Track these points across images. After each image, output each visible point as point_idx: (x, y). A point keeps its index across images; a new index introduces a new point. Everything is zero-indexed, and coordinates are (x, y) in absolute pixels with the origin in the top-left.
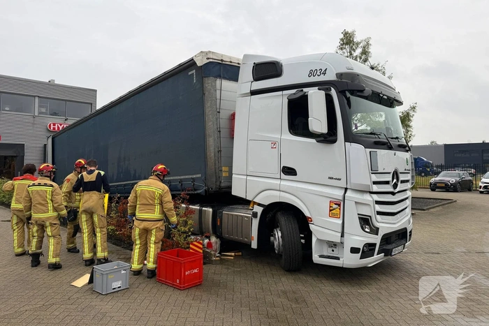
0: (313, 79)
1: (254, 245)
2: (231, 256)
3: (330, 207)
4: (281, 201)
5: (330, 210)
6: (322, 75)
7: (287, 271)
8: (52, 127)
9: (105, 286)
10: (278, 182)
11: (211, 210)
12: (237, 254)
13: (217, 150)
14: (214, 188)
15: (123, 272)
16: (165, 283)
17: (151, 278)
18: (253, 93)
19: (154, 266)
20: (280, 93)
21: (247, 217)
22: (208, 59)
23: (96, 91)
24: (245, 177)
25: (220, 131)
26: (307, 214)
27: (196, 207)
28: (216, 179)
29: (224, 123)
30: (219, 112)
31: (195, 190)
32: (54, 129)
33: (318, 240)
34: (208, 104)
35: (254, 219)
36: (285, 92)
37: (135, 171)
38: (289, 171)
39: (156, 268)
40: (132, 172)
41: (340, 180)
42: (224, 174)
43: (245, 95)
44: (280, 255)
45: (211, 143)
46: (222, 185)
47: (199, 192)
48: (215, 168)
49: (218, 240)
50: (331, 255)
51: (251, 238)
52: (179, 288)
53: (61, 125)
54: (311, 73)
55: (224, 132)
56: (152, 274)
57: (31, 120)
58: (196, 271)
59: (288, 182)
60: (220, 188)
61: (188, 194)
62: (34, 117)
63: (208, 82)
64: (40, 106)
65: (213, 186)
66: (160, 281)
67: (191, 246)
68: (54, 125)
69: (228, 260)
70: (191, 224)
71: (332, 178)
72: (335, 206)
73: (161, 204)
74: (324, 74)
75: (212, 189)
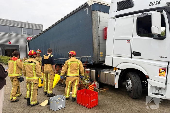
0: (152, 7)
1: (117, 86)
2: (104, 90)
3: (160, 71)
4: (131, 68)
5: (160, 73)
6: (158, 4)
7: (133, 99)
8: (28, 39)
9: (55, 107)
10: (130, 59)
11: (95, 71)
13: (98, 45)
15: (63, 100)
16: (82, 105)
17: (74, 101)
18: (117, 17)
19: (76, 96)
20: (133, 15)
21: (113, 74)
22: (94, 2)
23: (43, 25)
25: (99, 36)
26: (146, 74)
27: (88, 70)
28: (98, 58)
29: (101, 33)
30: (99, 27)
31: (88, 62)
32: (29, 39)
33: (152, 86)
34: (94, 24)
35: (116, 76)
36: (135, 15)
37: (61, 54)
38: (137, 54)
39: (76, 97)
40: (60, 55)
41: (166, 58)
42: (101, 56)
43: (113, 18)
44: (130, 92)
45: (96, 42)
46: (100, 60)
47: (90, 63)
48: (97, 53)
49: (98, 83)
50: (157, 93)
51: (115, 84)
52: (88, 108)
53: (31, 38)
54: (151, 4)
55: (101, 37)
56: (74, 99)
57: (21, 36)
58: (95, 100)
59: (136, 59)
60: (99, 62)
61: (86, 64)
62: (22, 35)
63: (94, 13)
64: (24, 31)
66: (78, 103)
67: (89, 87)
68: (29, 38)
69: (104, 92)
70: (88, 77)
71: (162, 57)
72: (162, 71)
73: (79, 68)
74: (159, 3)
75: (96, 62)
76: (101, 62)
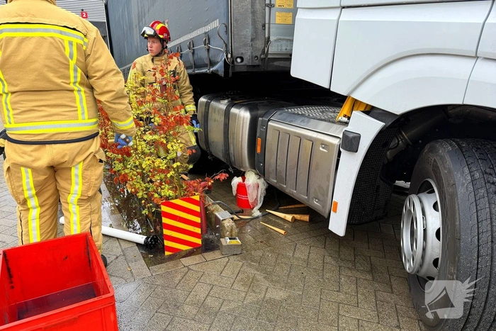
1: (338, 224)
4: (470, 101)
11: (247, 115)
12: (298, 217)
14: (247, 57)
21: (325, 145)
24: (333, 15)
28: (257, 32)
42: (280, 19)
46: (272, 50)
51: (331, 206)
60: (265, 58)
65: (247, 54)
73: (88, 81)
75: (242, 59)
76: (276, 63)
